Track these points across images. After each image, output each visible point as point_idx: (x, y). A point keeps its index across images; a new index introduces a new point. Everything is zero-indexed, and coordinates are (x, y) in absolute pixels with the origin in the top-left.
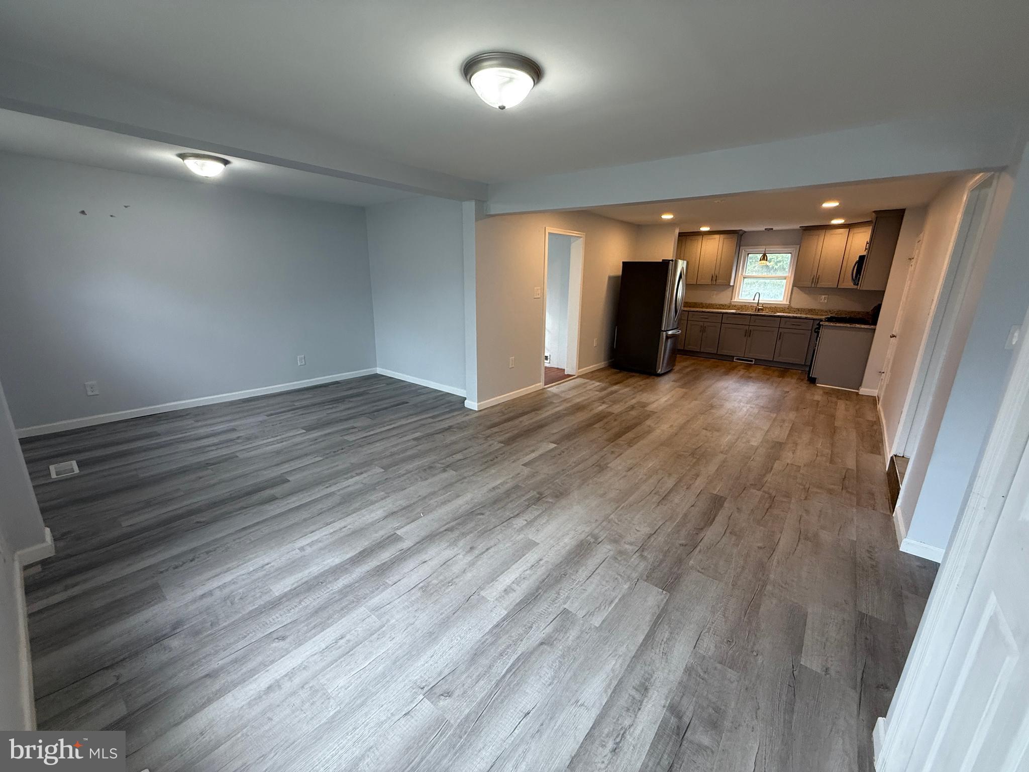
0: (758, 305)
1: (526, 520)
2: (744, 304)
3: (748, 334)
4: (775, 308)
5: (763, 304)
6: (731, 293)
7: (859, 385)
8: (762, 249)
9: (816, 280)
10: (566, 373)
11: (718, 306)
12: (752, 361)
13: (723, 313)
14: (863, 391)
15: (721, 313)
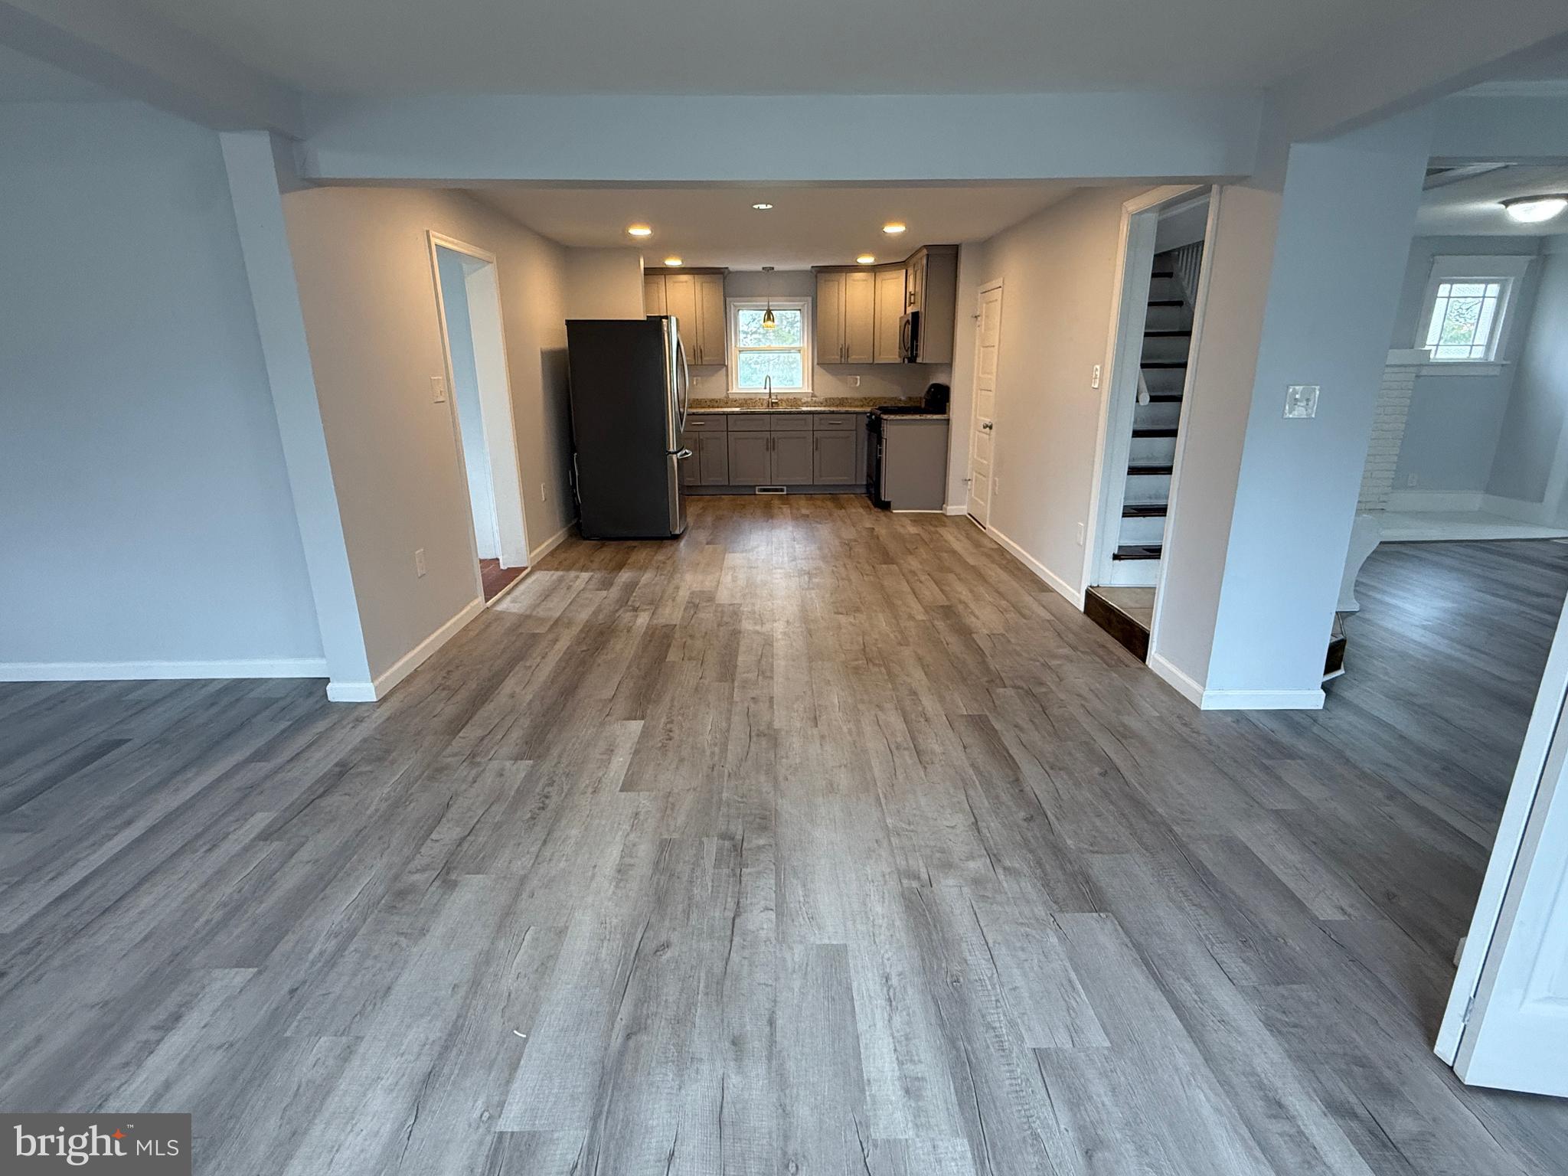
0: (770, 397)
1: (767, 909)
2: (746, 397)
3: (771, 445)
4: (795, 400)
5: (777, 394)
6: (725, 378)
7: (943, 501)
8: (763, 302)
9: (845, 352)
10: (503, 567)
11: (708, 403)
12: (782, 490)
13: (727, 414)
14: (952, 510)
15: (724, 414)
